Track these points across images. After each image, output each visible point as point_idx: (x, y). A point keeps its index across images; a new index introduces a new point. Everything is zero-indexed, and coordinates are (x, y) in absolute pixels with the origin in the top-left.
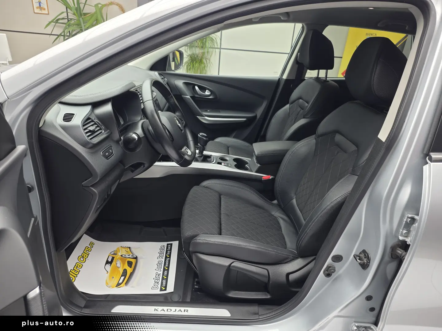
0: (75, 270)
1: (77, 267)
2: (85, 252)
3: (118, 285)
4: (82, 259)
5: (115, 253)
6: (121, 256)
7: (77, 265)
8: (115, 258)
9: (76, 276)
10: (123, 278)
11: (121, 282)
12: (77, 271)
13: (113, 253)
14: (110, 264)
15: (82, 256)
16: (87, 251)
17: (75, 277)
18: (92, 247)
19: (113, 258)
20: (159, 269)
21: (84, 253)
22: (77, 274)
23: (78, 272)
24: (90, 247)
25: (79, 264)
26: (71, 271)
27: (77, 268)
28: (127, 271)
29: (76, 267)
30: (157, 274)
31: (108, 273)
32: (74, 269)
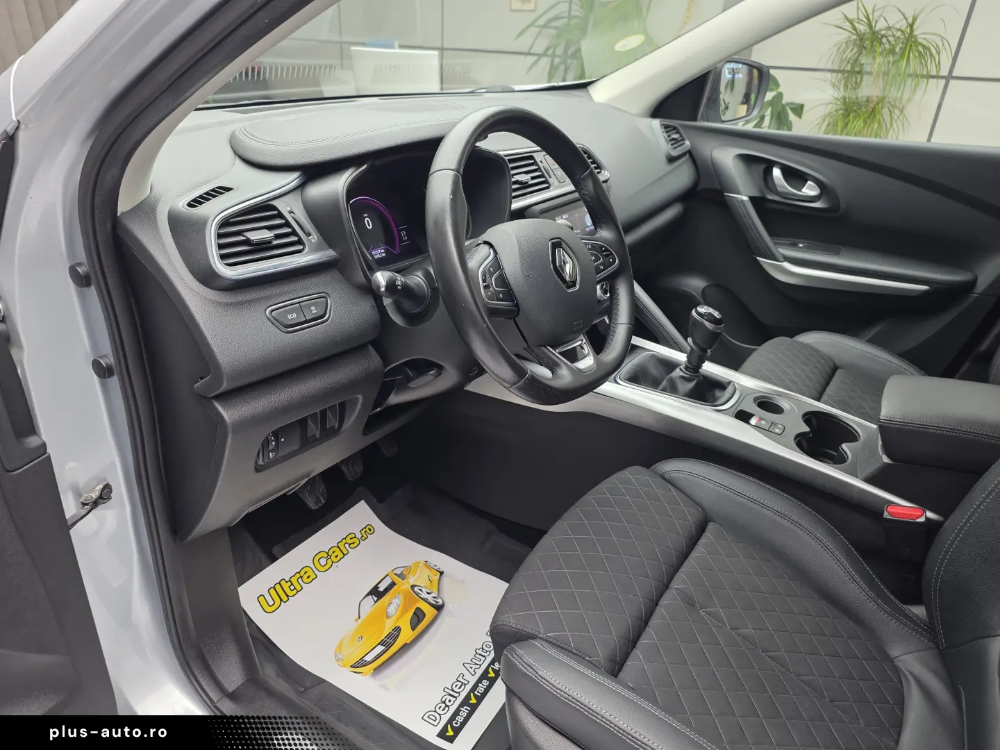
0: (292, 584)
1: (302, 577)
2: (341, 545)
3: (360, 664)
4: (323, 561)
5: (404, 573)
6: (413, 587)
7: (302, 573)
8: (395, 587)
9: (285, 598)
10: (381, 648)
11: (368, 658)
12: (295, 588)
13: (398, 571)
14: (376, 599)
15: (328, 553)
16: (347, 545)
17: (281, 600)
18: (363, 538)
19: (393, 584)
20: (474, 666)
21: (338, 547)
22: (290, 593)
23: (295, 591)
24: (359, 536)
25: (310, 573)
26: (283, 583)
27: (300, 580)
28: (398, 635)
29: (298, 575)
30: (460, 679)
31: (360, 621)
32: (290, 581)
